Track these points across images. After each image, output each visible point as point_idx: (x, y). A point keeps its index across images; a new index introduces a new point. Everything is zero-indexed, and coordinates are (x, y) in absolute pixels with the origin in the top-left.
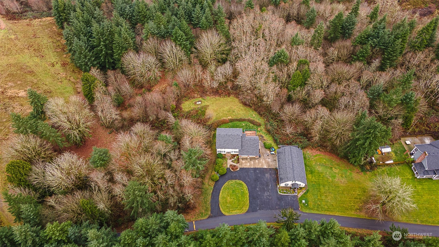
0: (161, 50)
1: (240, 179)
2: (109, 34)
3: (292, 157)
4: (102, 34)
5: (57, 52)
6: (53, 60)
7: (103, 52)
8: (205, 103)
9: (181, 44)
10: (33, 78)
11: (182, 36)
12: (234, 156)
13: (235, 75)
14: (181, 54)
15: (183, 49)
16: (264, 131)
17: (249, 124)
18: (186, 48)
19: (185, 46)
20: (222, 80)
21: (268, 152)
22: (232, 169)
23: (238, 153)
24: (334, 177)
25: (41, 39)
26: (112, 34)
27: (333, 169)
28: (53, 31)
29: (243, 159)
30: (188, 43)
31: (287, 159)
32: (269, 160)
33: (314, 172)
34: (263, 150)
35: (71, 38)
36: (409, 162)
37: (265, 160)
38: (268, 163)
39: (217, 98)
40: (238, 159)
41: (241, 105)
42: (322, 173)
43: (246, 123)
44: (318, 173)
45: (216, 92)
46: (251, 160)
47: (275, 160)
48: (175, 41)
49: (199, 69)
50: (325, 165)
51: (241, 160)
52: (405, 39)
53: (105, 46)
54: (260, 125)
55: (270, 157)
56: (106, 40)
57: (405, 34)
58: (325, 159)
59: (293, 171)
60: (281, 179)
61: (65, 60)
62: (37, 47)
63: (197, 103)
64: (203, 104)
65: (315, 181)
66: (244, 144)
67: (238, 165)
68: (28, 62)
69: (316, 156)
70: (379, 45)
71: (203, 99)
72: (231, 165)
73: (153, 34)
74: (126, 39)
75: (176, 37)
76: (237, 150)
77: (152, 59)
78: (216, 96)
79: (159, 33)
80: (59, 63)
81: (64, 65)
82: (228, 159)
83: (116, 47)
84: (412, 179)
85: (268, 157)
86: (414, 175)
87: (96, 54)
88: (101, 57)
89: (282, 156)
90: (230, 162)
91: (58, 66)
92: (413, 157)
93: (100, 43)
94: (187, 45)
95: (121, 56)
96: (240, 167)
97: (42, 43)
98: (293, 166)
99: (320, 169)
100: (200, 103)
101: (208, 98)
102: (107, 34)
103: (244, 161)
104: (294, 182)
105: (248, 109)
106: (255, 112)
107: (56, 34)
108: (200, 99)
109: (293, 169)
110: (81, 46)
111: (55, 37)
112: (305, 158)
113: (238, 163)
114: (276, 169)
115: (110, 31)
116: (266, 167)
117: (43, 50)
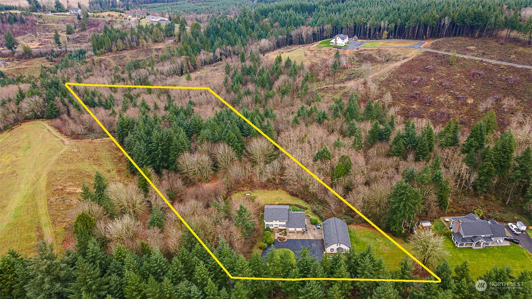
0: (215, 151)
1: (287, 247)
2: (167, 140)
3: (336, 225)
4: (161, 140)
5: (114, 162)
6: (110, 168)
7: (160, 156)
8: (255, 194)
9: (233, 145)
10: (90, 180)
11: (234, 139)
12: (281, 230)
13: (283, 169)
14: (233, 154)
15: (234, 150)
16: (310, 213)
17: (295, 207)
18: (237, 149)
19: (237, 148)
20: (270, 176)
21: (315, 227)
22: (279, 240)
23: (285, 228)
24: (378, 246)
25: (100, 152)
26: (170, 139)
27: (377, 239)
28: (111, 147)
29: (290, 233)
30: (240, 145)
31: (331, 228)
32: (316, 233)
33: (359, 242)
34: (309, 226)
35: (132, 144)
36: (449, 234)
37: (311, 233)
38: (314, 235)
39: (266, 191)
40: (286, 232)
41: (289, 195)
42: (366, 243)
43: (294, 207)
44: (363, 243)
45: (264, 186)
46: (298, 233)
47: (321, 233)
48: (228, 143)
49: (249, 166)
50: (369, 237)
51: (288, 233)
52: (431, 137)
53: (162, 150)
54: (306, 209)
55: (317, 230)
56: (164, 145)
57: (430, 132)
58: (369, 232)
59: (338, 236)
60: (327, 244)
61: (121, 168)
62: (96, 157)
63: (247, 194)
64: (252, 195)
65: (360, 250)
66: (290, 217)
67: (285, 237)
68: (87, 169)
69: (360, 230)
70: (411, 143)
71: (252, 192)
72: (278, 237)
73: (208, 139)
74: (183, 143)
75: (229, 139)
76: (284, 223)
77: (205, 158)
78: (264, 189)
79: (213, 139)
80: (115, 170)
81: (119, 171)
82: (275, 233)
83: (173, 149)
84: (453, 248)
85: (314, 231)
86: (454, 244)
87: (152, 158)
88: (157, 160)
89: (327, 226)
90: (277, 235)
91: (114, 172)
92: (452, 230)
93: (158, 147)
94: (239, 146)
95: (176, 156)
96: (288, 238)
97: (101, 155)
98: (337, 231)
99: (365, 240)
100: (249, 194)
101: (257, 191)
102: (165, 140)
103: (291, 234)
104: (338, 246)
105: (295, 198)
106: (302, 201)
107: (115, 149)
108: (250, 191)
109: (337, 234)
110: (141, 149)
111: (113, 151)
112: (350, 232)
113: (286, 235)
114: (322, 240)
115: (168, 138)
116: (312, 239)
117: (101, 160)
